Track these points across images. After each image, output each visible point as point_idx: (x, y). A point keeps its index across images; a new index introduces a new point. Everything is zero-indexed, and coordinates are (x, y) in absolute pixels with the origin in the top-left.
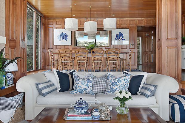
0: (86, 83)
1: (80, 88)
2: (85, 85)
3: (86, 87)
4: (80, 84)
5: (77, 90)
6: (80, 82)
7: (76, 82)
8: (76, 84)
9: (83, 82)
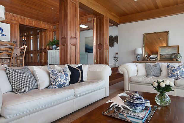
0: (65, 76)
1: (60, 83)
2: (64, 79)
3: (65, 81)
4: (59, 79)
5: (56, 85)
6: (59, 77)
7: (55, 77)
8: (55, 79)
9: (62, 77)
